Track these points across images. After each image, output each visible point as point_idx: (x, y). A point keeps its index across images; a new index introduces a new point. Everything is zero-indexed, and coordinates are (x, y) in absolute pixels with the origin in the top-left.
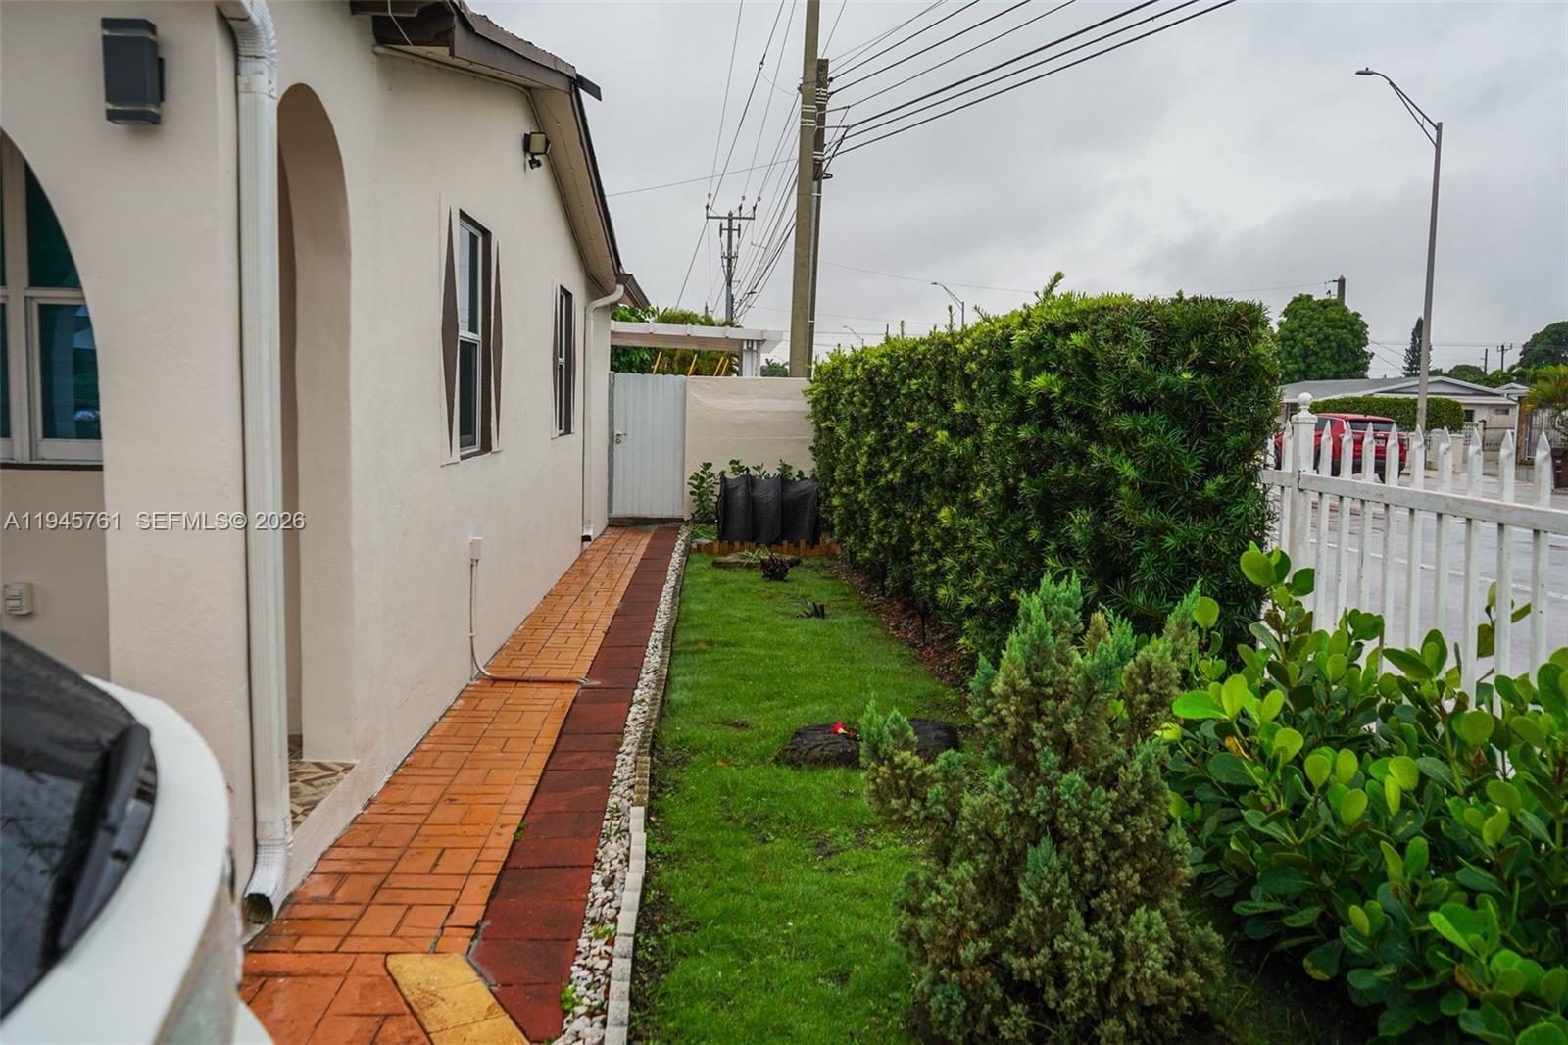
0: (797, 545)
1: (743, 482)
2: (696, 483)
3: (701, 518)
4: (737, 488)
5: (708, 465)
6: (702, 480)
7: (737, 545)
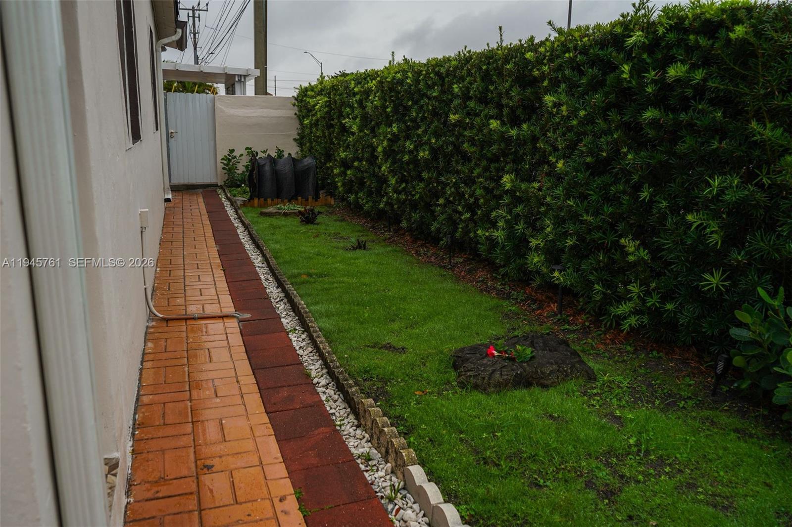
0: (307, 200)
1: (268, 161)
2: (225, 162)
3: (232, 183)
4: (265, 164)
5: (232, 151)
6: (229, 160)
7: (269, 201)
